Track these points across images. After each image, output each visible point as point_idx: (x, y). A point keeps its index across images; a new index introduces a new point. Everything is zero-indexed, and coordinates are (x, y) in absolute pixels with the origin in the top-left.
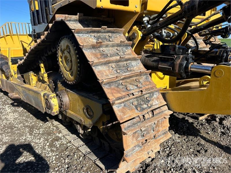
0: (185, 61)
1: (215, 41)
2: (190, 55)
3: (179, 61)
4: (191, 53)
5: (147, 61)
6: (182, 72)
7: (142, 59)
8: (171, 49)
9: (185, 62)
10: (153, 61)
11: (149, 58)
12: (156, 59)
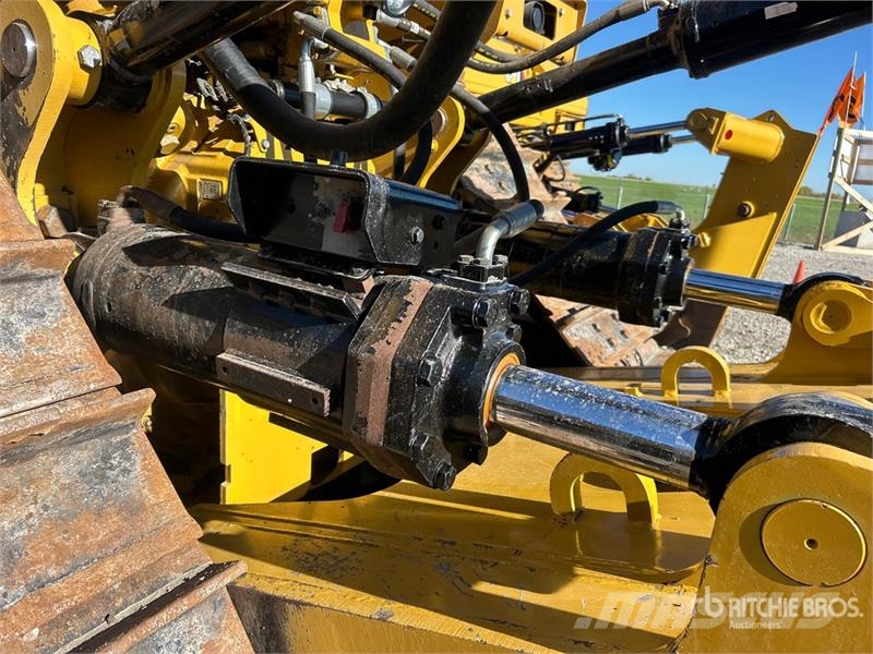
0: (449, 334)
1: (562, 180)
2: (492, 280)
3: (398, 333)
4: (503, 259)
5: (137, 295)
6: (416, 449)
7: (103, 269)
8: (326, 211)
9: (449, 350)
10: (181, 302)
11: (157, 270)
12: (207, 285)
